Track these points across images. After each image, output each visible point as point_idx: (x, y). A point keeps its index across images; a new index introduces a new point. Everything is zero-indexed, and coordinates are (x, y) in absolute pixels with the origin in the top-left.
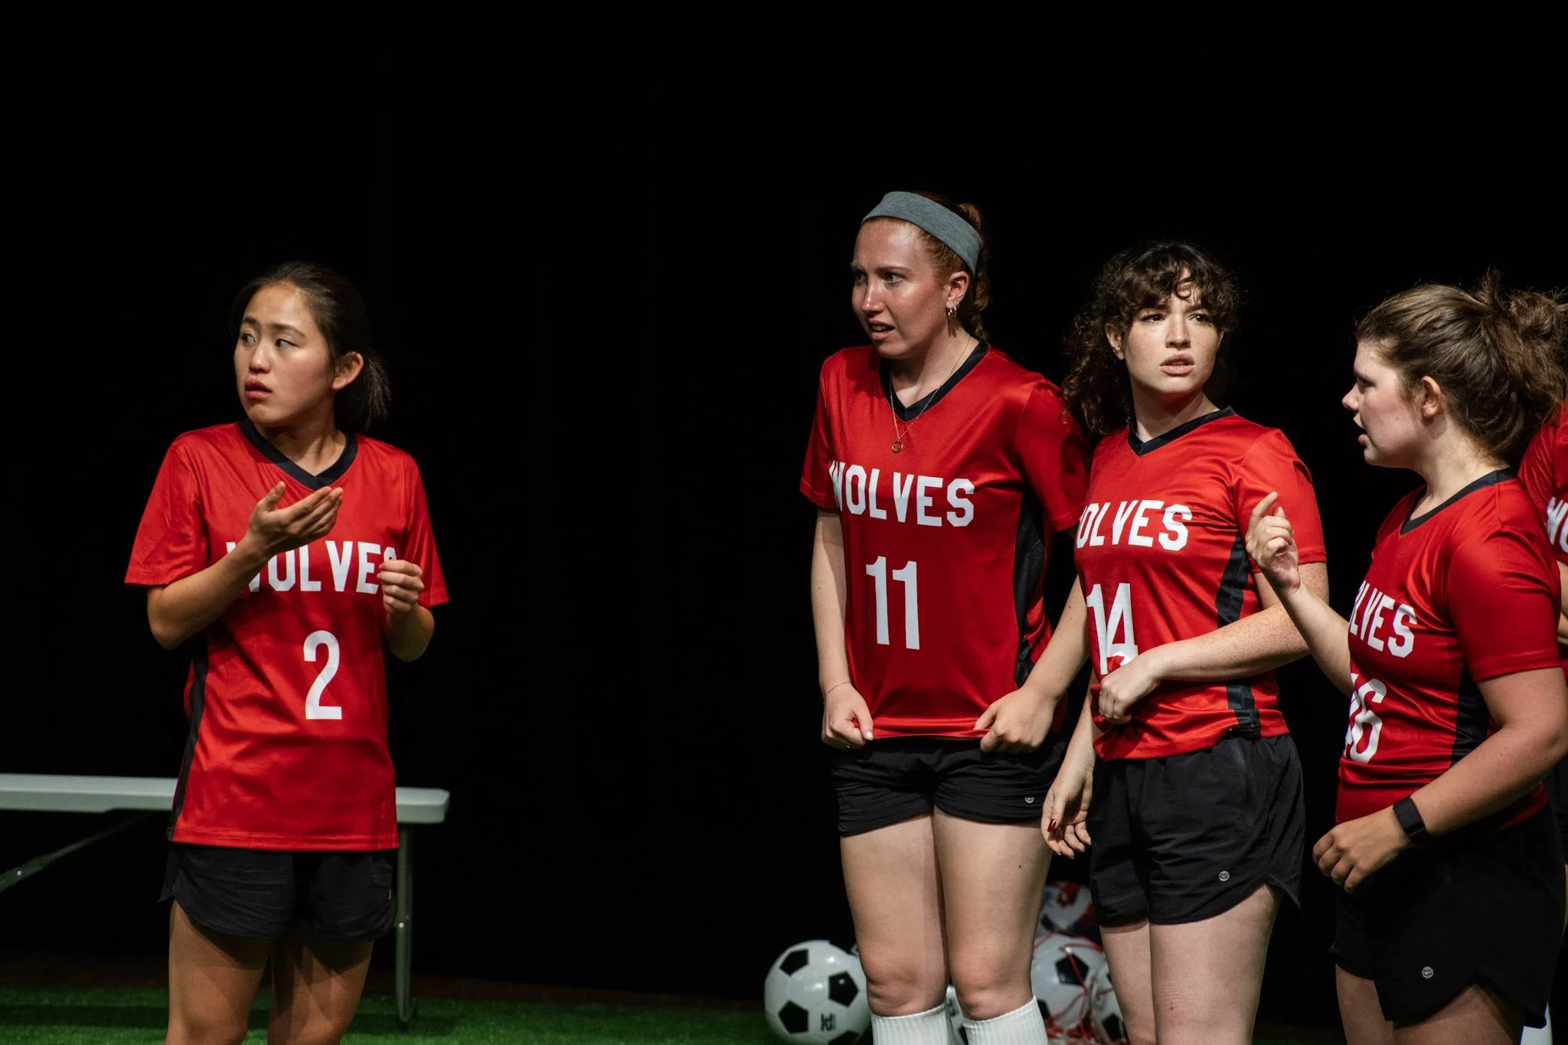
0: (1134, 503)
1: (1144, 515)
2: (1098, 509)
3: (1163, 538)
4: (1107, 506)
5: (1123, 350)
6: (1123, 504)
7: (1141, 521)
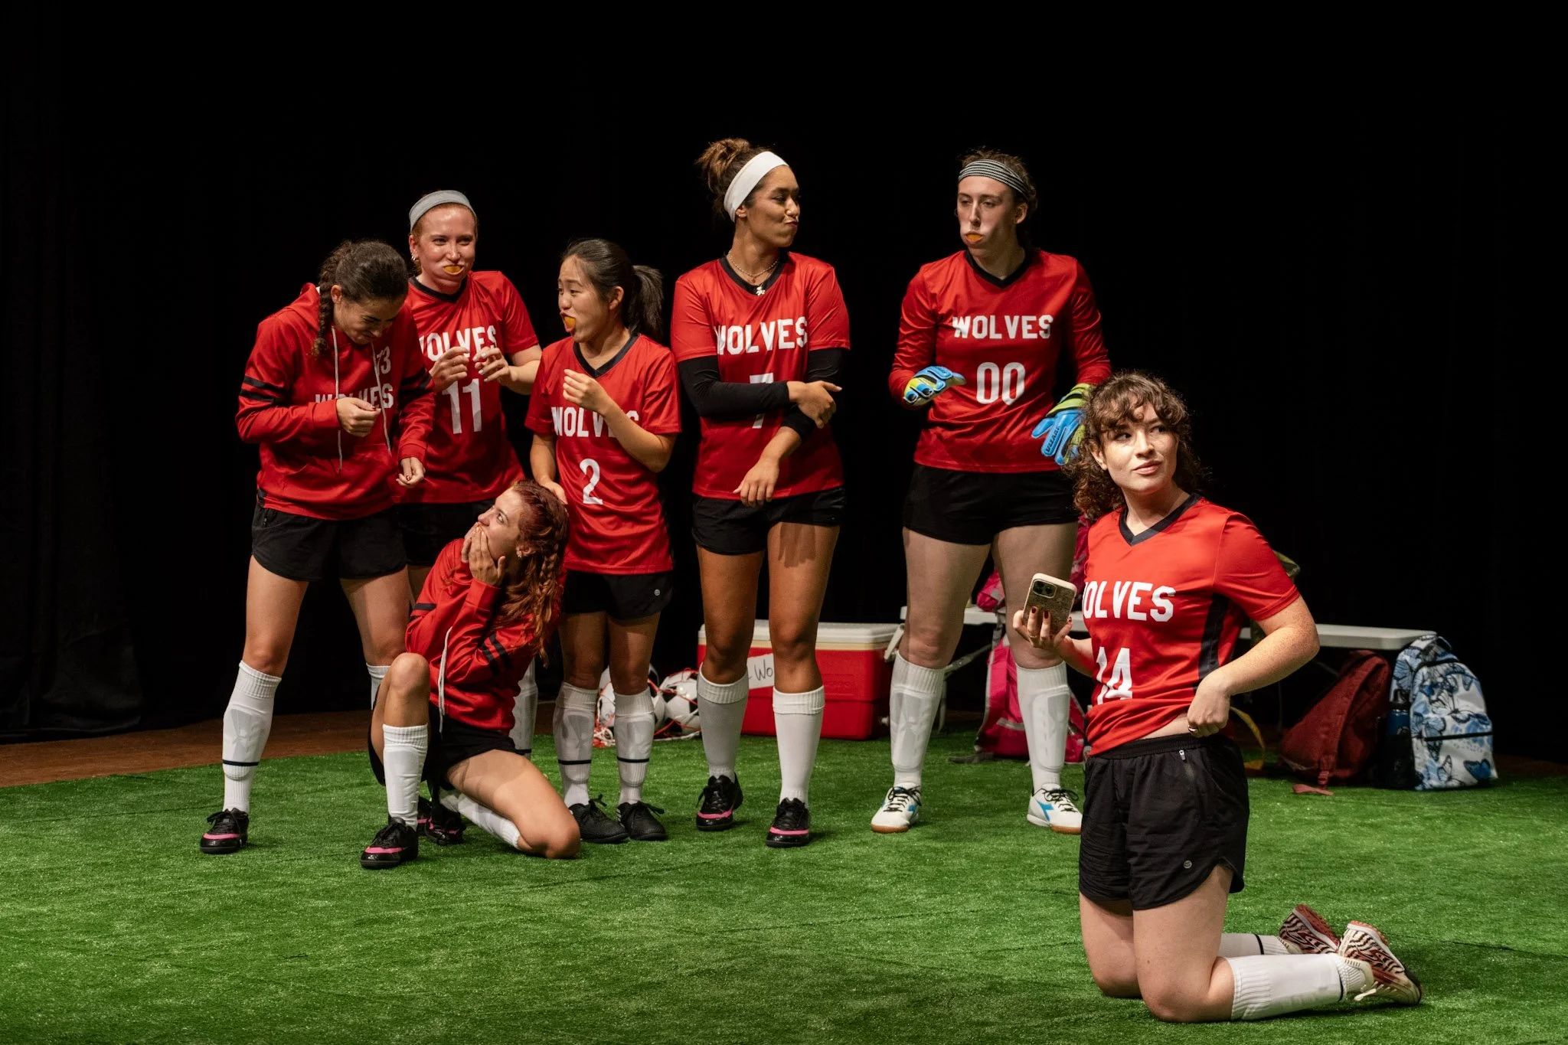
0: (1128, 584)
1: (1137, 595)
2: (1096, 586)
3: (1154, 613)
4: (1104, 584)
5: (1105, 462)
6: (1118, 584)
7: (1134, 600)
